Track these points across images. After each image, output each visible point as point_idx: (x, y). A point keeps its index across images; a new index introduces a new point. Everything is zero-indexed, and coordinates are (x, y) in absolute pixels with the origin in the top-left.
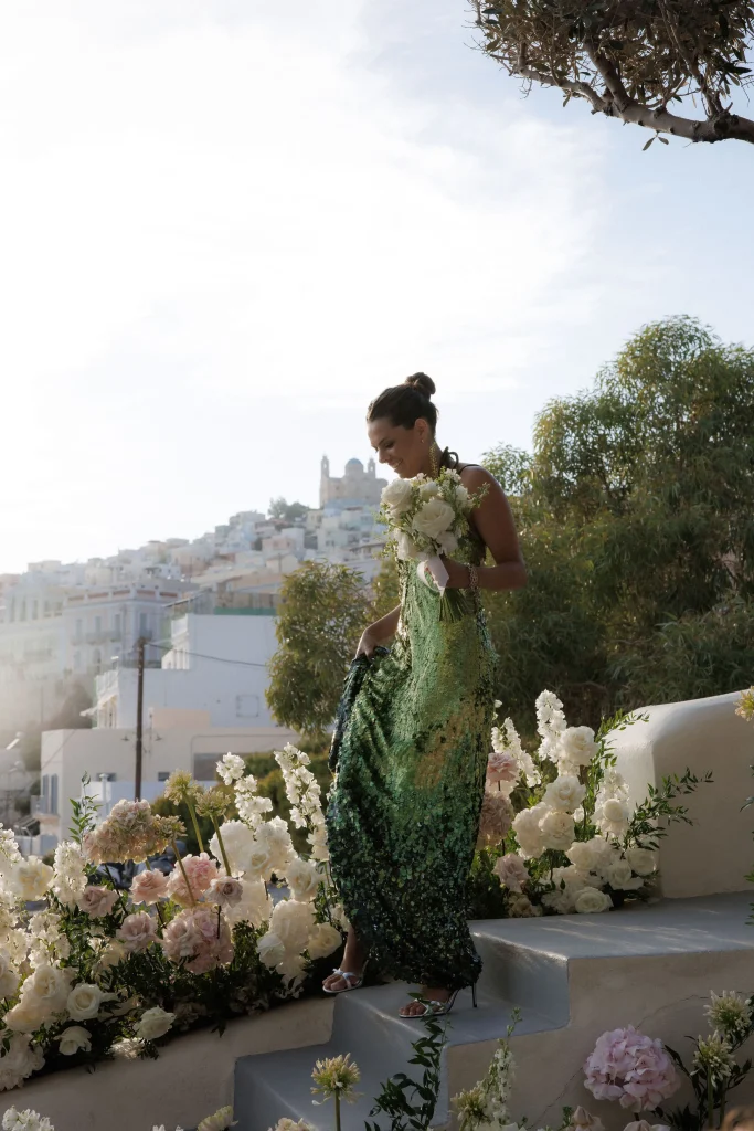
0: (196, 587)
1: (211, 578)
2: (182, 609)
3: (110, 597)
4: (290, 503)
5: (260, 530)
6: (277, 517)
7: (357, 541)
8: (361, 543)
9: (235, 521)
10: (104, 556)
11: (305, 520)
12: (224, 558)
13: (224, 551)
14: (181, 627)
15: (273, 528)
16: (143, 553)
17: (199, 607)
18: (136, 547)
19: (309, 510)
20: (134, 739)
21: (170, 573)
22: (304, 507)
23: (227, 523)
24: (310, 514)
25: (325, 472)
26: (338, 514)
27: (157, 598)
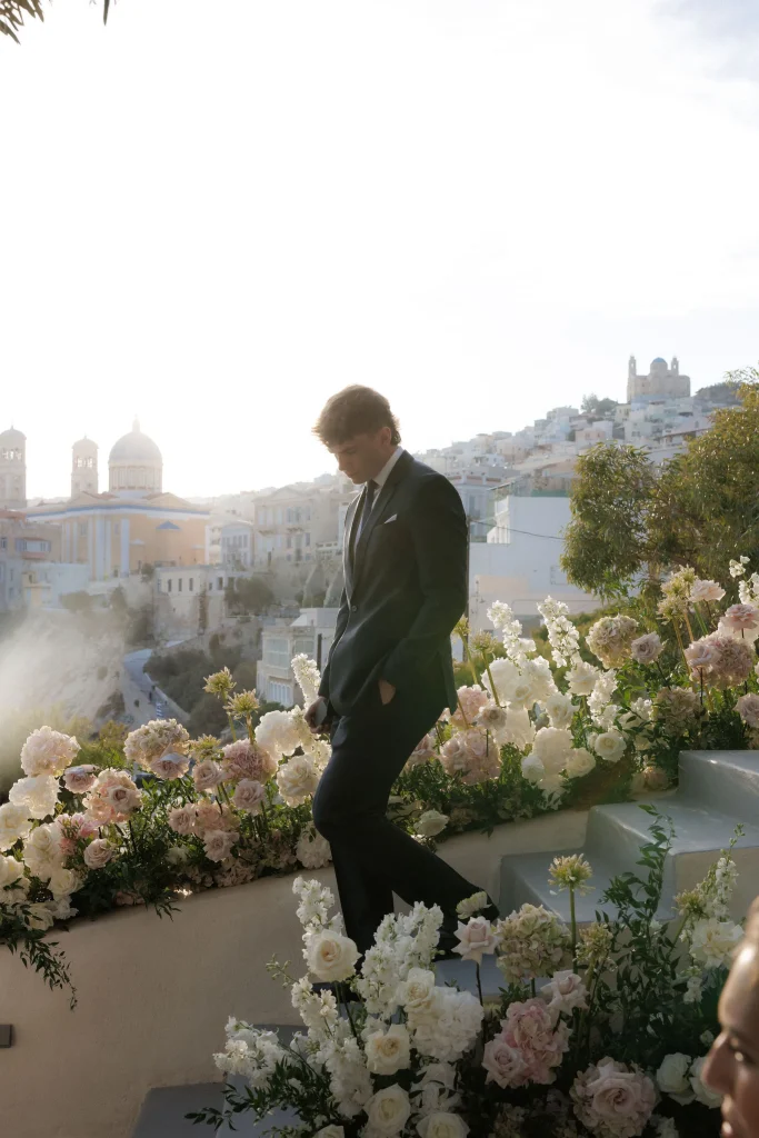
0: (516, 473)
1: (529, 466)
2: (504, 492)
4: (600, 399)
5: (574, 423)
6: (589, 411)
7: (660, 431)
8: (664, 433)
9: (552, 416)
10: (440, 447)
11: (613, 414)
12: (542, 448)
13: (542, 442)
14: (503, 507)
15: (584, 421)
16: (473, 444)
17: (517, 490)
18: (467, 440)
19: (616, 404)
21: (494, 461)
22: (613, 402)
23: (545, 418)
24: (618, 408)
25: (632, 370)
26: (644, 408)
27: (485, 483)
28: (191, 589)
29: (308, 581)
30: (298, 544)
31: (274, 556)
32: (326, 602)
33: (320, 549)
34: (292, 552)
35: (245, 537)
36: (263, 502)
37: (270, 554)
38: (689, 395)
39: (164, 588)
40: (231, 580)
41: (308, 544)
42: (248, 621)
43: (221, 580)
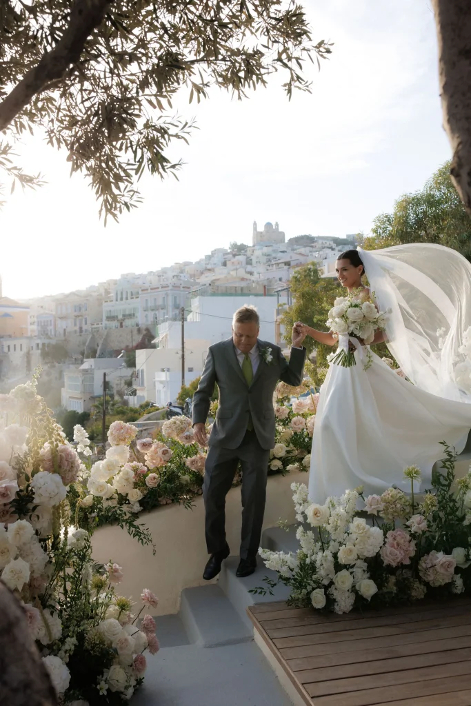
0: (198, 284)
1: (206, 279)
2: (195, 294)
3: (160, 289)
4: (239, 244)
5: (226, 256)
6: (233, 250)
7: (271, 261)
8: (273, 262)
9: (214, 253)
10: (154, 270)
11: (246, 251)
12: (209, 270)
13: (209, 267)
14: (195, 303)
15: (231, 256)
16: (172, 268)
17: (203, 293)
18: (169, 266)
19: (248, 247)
20: (181, 353)
21: (185, 278)
22: (245, 246)
23: (210, 254)
24: (248, 249)
25: (255, 228)
26: (262, 249)
27: (182, 289)
28: (21, 350)
29: (87, 344)
30: (81, 323)
31: (68, 330)
32: (97, 355)
33: (93, 326)
34: (77, 328)
35: (51, 321)
36: (60, 301)
37: (65, 330)
38: (284, 241)
39: (6, 350)
40: (44, 344)
41: (86, 324)
42: (54, 366)
43: (38, 345)
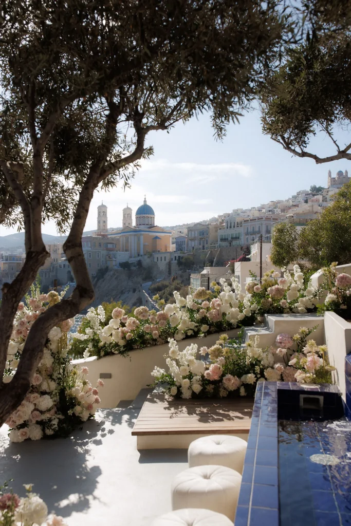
0: (284, 216)
3: (257, 220)
4: (317, 187)
5: (307, 196)
6: (313, 192)
9: (298, 194)
10: (256, 207)
11: (322, 192)
13: (295, 204)
15: (311, 195)
16: (269, 205)
18: (266, 203)
19: (324, 188)
20: (259, 265)
21: (276, 211)
23: (296, 194)
25: (330, 175)
26: (334, 190)
27: (272, 220)
28: (165, 260)
29: (207, 257)
30: (203, 243)
31: (195, 248)
32: (214, 265)
33: (212, 245)
34: (201, 247)
35: (185, 241)
36: (191, 229)
39: (156, 260)
40: (179, 257)
41: (207, 244)
42: (185, 272)
43: (176, 257)
